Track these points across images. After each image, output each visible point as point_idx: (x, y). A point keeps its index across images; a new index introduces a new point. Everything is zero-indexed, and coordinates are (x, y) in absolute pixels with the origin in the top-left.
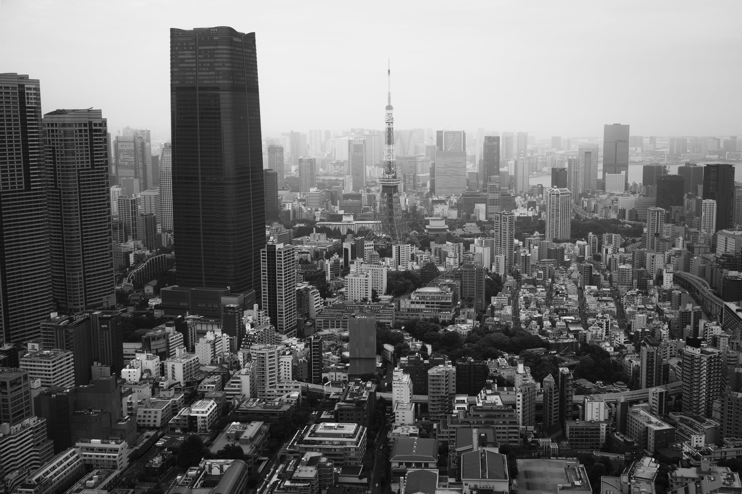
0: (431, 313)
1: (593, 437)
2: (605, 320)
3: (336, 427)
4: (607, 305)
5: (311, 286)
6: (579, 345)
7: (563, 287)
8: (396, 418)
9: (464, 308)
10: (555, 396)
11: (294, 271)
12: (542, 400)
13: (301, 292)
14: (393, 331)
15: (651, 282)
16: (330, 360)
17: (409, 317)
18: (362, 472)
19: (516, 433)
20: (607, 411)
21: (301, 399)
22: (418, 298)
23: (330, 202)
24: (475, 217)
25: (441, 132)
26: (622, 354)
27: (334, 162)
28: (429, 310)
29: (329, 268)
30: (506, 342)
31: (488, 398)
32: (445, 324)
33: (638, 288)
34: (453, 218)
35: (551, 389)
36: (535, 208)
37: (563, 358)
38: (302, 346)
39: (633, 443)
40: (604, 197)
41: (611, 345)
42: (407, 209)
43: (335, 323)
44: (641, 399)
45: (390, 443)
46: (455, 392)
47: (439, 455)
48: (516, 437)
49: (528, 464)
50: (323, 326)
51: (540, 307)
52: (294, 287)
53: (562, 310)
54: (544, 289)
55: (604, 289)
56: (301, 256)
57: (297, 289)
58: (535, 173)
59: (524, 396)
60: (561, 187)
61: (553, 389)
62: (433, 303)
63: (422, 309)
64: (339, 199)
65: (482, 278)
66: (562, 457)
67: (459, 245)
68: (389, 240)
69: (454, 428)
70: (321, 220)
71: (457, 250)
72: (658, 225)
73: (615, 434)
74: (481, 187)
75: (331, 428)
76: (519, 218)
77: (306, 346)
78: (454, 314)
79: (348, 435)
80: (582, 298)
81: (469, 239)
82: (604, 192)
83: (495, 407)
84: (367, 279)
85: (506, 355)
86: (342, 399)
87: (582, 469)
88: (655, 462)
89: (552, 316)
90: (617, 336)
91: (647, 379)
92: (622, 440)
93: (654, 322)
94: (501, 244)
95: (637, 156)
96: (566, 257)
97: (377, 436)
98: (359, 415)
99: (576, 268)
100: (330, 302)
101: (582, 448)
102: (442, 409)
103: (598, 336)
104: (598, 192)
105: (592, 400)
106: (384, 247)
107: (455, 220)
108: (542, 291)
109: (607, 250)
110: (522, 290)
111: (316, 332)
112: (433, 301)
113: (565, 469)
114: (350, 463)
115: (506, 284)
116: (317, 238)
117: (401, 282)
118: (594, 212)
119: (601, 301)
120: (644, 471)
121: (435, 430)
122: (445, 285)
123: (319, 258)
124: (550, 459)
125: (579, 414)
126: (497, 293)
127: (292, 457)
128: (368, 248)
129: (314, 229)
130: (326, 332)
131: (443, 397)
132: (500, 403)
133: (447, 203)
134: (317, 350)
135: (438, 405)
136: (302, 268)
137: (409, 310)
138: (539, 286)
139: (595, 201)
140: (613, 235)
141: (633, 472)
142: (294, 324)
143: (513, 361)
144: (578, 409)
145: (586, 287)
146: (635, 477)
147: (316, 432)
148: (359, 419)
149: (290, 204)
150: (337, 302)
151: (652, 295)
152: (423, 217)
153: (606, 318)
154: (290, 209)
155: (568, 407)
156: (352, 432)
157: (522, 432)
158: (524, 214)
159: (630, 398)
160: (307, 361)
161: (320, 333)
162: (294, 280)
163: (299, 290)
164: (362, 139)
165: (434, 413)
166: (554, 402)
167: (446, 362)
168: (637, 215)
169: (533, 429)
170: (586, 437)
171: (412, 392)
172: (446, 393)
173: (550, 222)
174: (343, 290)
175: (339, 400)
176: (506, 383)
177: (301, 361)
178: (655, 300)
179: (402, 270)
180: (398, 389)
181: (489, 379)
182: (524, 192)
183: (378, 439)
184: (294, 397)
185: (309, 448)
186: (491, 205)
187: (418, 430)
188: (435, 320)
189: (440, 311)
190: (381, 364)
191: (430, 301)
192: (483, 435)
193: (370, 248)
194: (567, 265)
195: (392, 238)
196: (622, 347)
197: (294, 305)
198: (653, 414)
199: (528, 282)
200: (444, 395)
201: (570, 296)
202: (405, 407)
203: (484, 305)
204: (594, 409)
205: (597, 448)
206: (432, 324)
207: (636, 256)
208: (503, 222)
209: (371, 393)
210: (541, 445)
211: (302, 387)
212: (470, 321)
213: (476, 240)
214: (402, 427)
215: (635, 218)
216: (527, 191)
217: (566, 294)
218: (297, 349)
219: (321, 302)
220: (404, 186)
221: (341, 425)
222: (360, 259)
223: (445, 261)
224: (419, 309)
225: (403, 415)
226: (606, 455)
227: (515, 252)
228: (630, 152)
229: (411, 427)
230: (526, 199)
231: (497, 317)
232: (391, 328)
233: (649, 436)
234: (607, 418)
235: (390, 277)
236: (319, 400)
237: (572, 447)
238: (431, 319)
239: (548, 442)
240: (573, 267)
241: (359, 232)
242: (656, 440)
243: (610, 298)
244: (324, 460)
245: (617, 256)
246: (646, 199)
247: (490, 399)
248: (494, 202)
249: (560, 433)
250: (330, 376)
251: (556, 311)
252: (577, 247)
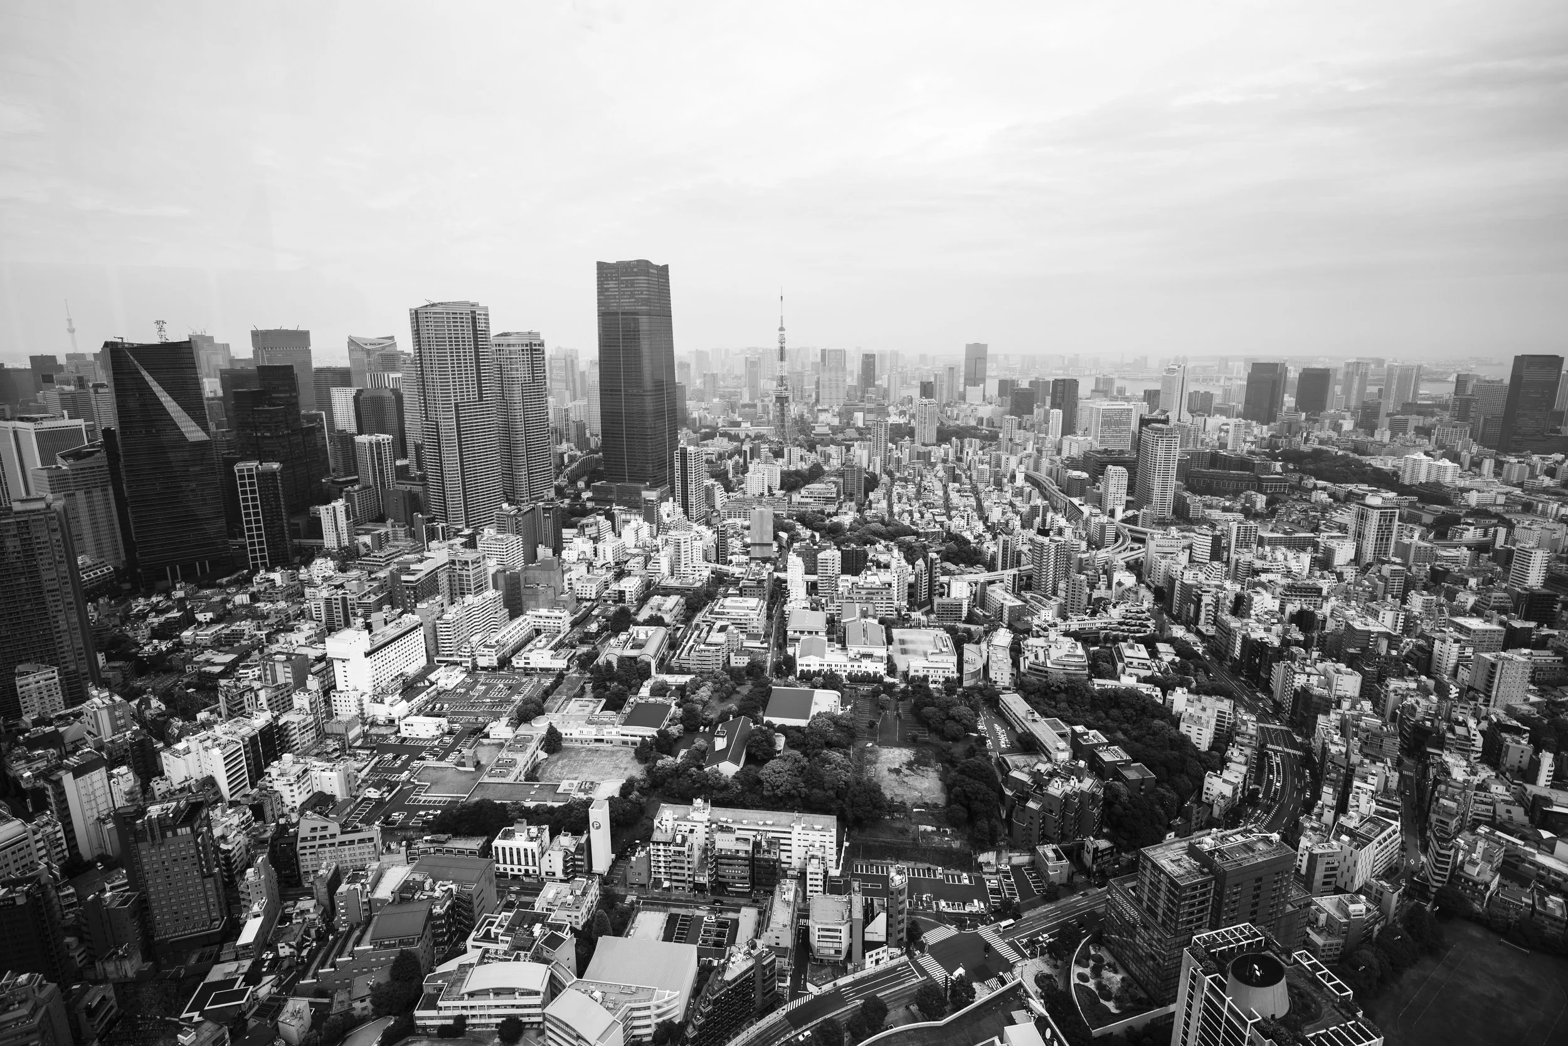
0: (818, 506)
1: (957, 611)
2: (965, 513)
3: (741, 601)
4: (967, 500)
5: (716, 483)
6: (944, 534)
7: (930, 485)
8: (790, 594)
9: (846, 502)
10: (924, 577)
11: (702, 470)
12: (914, 580)
13: (708, 488)
14: (786, 521)
15: (1006, 480)
16: (734, 545)
17: (799, 510)
18: (763, 639)
19: (892, 607)
20: (969, 589)
21: (710, 577)
22: (807, 493)
23: (730, 411)
24: (854, 424)
25: (825, 350)
26: (981, 541)
27: (733, 376)
28: (816, 503)
29: (731, 467)
30: (882, 531)
32: (829, 515)
33: (994, 485)
34: (836, 425)
35: (921, 571)
36: (905, 416)
37: (931, 545)
38: (710, 533)
39: (991, 616)
40: (965, 406)
41: (972, 533)
42: (796, 417)
43: (737, 514)
44: (998, 580)
46: (840, 573)
47: (827, 625)
48: (892, 611)
49: (902, 633)
50: (727, 517)
51: (910, 502)
52: (702, 483)
53: (930, 504)
54: (914, 486)
55: (965, 486)
56: (707, 457)
57: (705, 484)
58: (905, 386)
59: (898, 576)
60: (928, 398)
61: (923, 571)
62: (820, 497)
63: (810, 503)
64: (738, 408)
65: (861, 476)
66: (930, 628)
67: (841, 448)
68: (781, 443)
69: (840, 603)
70: (723, 427)
71: (840, 453)
72: (1011, 431)
73: (975, 609)
74: (859, 397)
75: (737, 602)
76: (892, 425)
77: (713, 533)
78: (838, 507)
79: (751, 608)
80: (946, 492)
81: (849, 443)
82: (965, 403)
83: (874, 586)
84: (763, 476)
85: (882, 542)
86: (745, 578)
87: (948, 638)
88: (1009, 632)
89: (921, 509)
90: (976, 527)
91: (1002, 563)
92: (982, 614)
93: (1008, 515)
94: (877, 448)
95: (994, 371)
96: (932, 458)
97: (776, 609)
98: (760, 591)
99: (942, 468)
100: (733, 496)
101: (947, 620)
102: (829, 587)
103: (960, 526)
104: (960, 403)
105: (956, 580)
106: (777, 449)
108: (913, 488)
109: (968, 453)
110: (895, 487)
111: (721, 522)
113: (933, 637)
114: (753, 631)
115: (882, 481)
116: (720, 442)
117: (792, 480)
118: (956, 420)
119: (962, 496)
120: (1000, 640)
121: (824, 604)
122: (830, 482)
123: (722, 458)
124: (920, 629)
125: (945, 592)
126: (874, 489)
127: (705, 626)
129: (718, 434)
130: (730, 521)
132: (878, 583)
133: (831, 411)
134: (723, 537)
135: (826, 583)
136: (709, 467)
137: (799, 503)
138: (909, 484)
139: (958, 410)
140: (973, 440)
141: (990, 641)
142: (703, 515)
143: (889, 548)
144: (944, 588)
145: (950, 484)
146: (992, 645)
147: (724, 605)
148: (761, 595)
149: (697, 413)
150: (738, 496)
151: (1007, 492)
152: (810, 423)
153: (966, 511)
154: (697, 416)
155: (936, 586)
156: (754, 605)
157: (897, 607)
158: (897, 421)
159: (988, 579)
160: (715, 546)
161: (725, 522)
162: (702, 478)
163: (706, 486)
164: (757, 356)
165: (822, 590)
166: (924, 582)
167: (832, 548)
168: (993, 423)
169: (906, 605)
170: (951, 611)
171: (804, 573)
172: (833, 574)
173: (918, 428)
174: (744, 486)
175: (743, 578)
176: (883, 566)
177: (710, 546)
178: (1008, 495)
179: (793, 470)
180: (792, 570)
181: (869, 562)
182: (896, 402)
183: (776, 612)
184: (705, 576)
185: (719, 618)
186: (868, 413)
187: (809, 604)
188: (822, 512)
189: (825, 504)
190: (777, 549)
191: (817, 496)
192: (864, 609)
193: (765, 450)
194: (933, 465)
195: (783, 442)
196: (980, 535)
197: (702, 498)
198: (1008, 593)
199: (900, 479)
200: (831, 575)
201: (936, 492)
202: (798, 585)
203: (863, 500)
204: (958, 588)
205: (960, 620)
206: (819, 516)
207: (992, 458)
208: (878, 428)
209: (769, 574)
210: (913, 618)
211: (712, 568)
212: (851, 513)
213: (855, 444)
214: (796, 602)
215: (991, 425)
216: (899, 401)
217: (933, 491)
218: (706, 536)
219: (725, 496)
220: (794, 397)
221: (745, 599)
222: (757, 460)
223: (829, 461)
224: (808, 503)
225: (797, 591)
226: (968, 626)
227: (889, 454)
228: (987, 368)
229: (803, 602)
230: (898, 408)
231: (874, 510)
232: (785, 519)
233: (1004, 611)
234: (969, 596)
235: (783, 475)
236: (726, 578)
237: (939, 620)
238: (818, 511)
239: (919, 615)
240: (939, 467)
241: (755, 436)
242: (1010, 614)
243: (970, 494)
244: (731, 628)
245: (976, 458)
246: (1002, 409)
247: (870, 579)
248: (870, 411)
249: (929, 607)
250: (734, 558)
251: (925, 505)
252: (942, 450)
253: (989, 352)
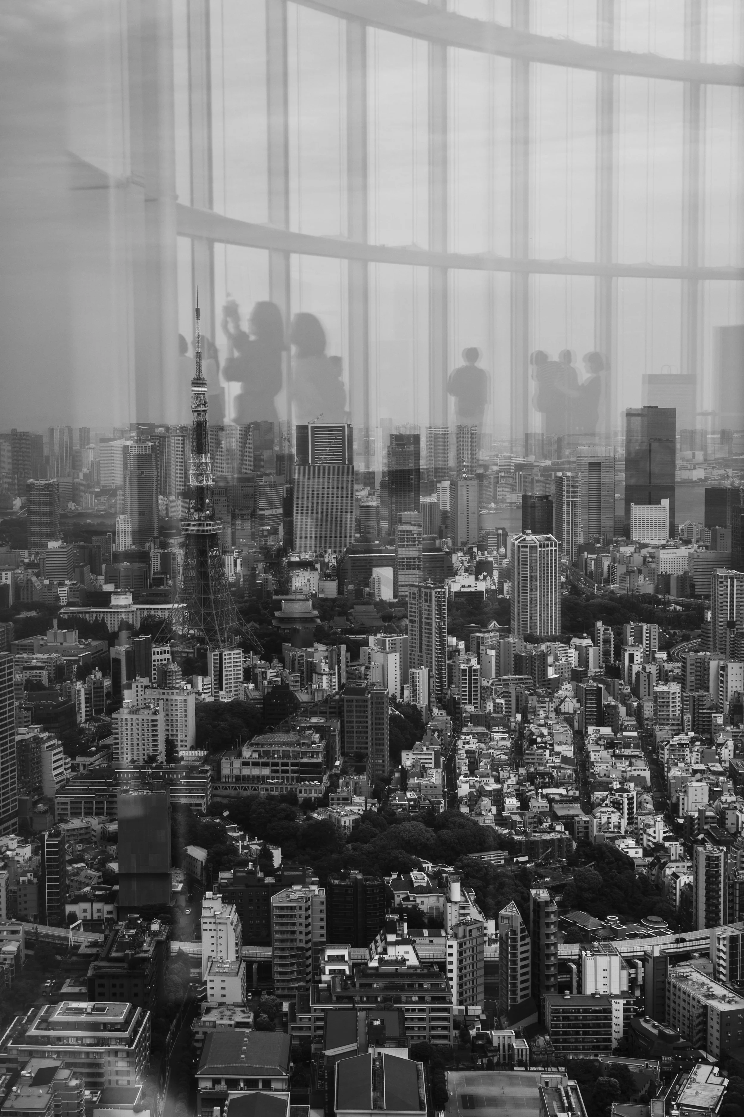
0: (281, 784)
1: (598, 1026)
2: (625, 795)
3: (89, 1011)
4: (631, 765)
5: (47, 734)
6: (574, 845)
7: (545, 731)
8: (209, 992)
9: (346, 773)
10: (521, 946)
11: (11, 704)
12: (497, 954)
13: (26, 746)
14: (204, 820)
15: (719, 718)
16: (82, 879)
17: (238, 794)
18: (141, 1099)
19: (445, 1019)
20: (625, 973)
21: (22, 955)
22: (256, 755)
23: (87, 569)
24: (372, 595)
25: (305, 427)
26: (659, 861)
27: (97, 490)
28: (278, 778)
29: (83, 697)
30: (428, 839)
31: (390, 950)
32: (309, 806)
33: (693, 730)
34: (329, 597)
35: (514, 932)
36: (491, 574)
37: (541, 871)
38: (27, 851)
39: (676, 1037)
40: (627, 550)
41: (639, 843)
42: (238, 580)
43: (94, 806)
44: (696, 951)
45: (197, 1041)
46: (324, 939)
47: (292, 1064)
48: (444, 1028)
49: (469, 1081)
50: (69, 812)
51: (498, 771)
52: (12, 735)
53: (543, 775)
54: (506, 735)
55: (625, 734)
56: (28, 675)
57: (18, 738)
58: (493, 505)
59: (460, 945)
60: (540, 534)
61: (519, 931)
62: (286, 764)
63: (263, 777)
64: (106, 561)
65: (383, 713)
66: (536, 1066)
67: (339, 649)
68: (201, 640)
69: (323, 1010)
70: (70, 604)
71: (335, 660)
72: (732, 606)
73: (641, 1020)
74: (384, 534)
75: (79, 1011)
76: (458, 594)
77: (35, 852)
78: (328, 785)
79: (113, 1024)
80: (581, 749)
81: (359, 637)
82: (629, 541)
83: (402, 969)
84: (155, 718)
85: (428, 866)
86: (103, 955)
87: (574, 1089)
88: (720, 1074)
89: (521, 788)
90: (649, 826)
91: (707, 911)
92: (655, 1032)
93: (723, 798)
94: (420, 647)
95: (695, 468)
96: (550, 671)
97: (172, 1027)
98: (136, 985)
99: (571, 693)
100: (84, 765)
101: (576, 1048)
102: (299, 972)
103: (611, 826)
104: (617, 542)
105: (597, 952)
106: (191, 655)
107: (333, 600)
108: (503, 739)
109: (632, 657)
110: (463, 737)
111: (55, 824)
112: (285, 760)
113: (540, 1089)
114: (117, 1081)
115: (431, 725)
116: (60, 639)
117: (223, 724)
118: (608, 581)
119: (619, 757)
120: (697, 1093)
121: (286, 1014)
122: (309, 728)
123: (64, 677)
124: (513, 1070)
125: (571, 982)
126: (414, 744)
127: (4, 1071)
128: (160, 657)
129: (55, 622)
130: (76, 823)
131: (301, 949)
132: (413, 961)
133: (318, 566)
134: (55, 860)
135: (292, 964)
136: (30, 698)
137: (238, 778)
138: (496, 729)
139: (610, 559)
140: (645, 627)
141: (675, 1095)
142: (13, 808)
143: (442, 878)
144: (570, 971)
145: (590, 729)
146: (678, 1105)
147: (51, 1019)
148: (136, 995)
149: (9, 574)
150: (97, 763)
151: (722, 745)
152: (269, 594)
153: (627, 791)
154: (9, 582)
155: (548, 967)
156: (121, 1018)
157: (458, 1019)
158: (470, 586)
159: (673, 948)
160: (35, 881)
161: (64, 826)
162: (11, 723)
163: (22, 741)
164: (150, 444)
165: (283, 981)
166: (520, 957)
167: (308, 880)
168: (693, 587)
169: (480, 1012)
170: (585, 1026)
171: (240, 941)
172: (307, 942)
173: (519, 602)
174: (109, 741)
175: (96, 957)
176: (426, 921)
177: (23, 881)
178: (726, 753)
179: (226, 700)
180: (213, 933)
181: (392, 913)
182: (470, 543)
183: (174, 1034)
184: (9, 953)
185: (37, 1052)
186: (403, 569)
187: (252, 1015)
188: (291, 798)
189: (300, 780)
190: (181, 885)
191: (280, 761)
192: (377, 1023)
193: (163, 656)
194: (554, 686)
195: (206, 638)
196: (659, 847)
197: (12, 771)
198: (717, 980)
199: (475, 720)
200: (303, 945)
201: (557, 748)
202: (226, 970)
203: (387, 768)
204: (600, 971)
205: (607, 1048)
206: (284, 805)
207: (688, 667)
208: (424, 603)
209: (159, 943)
210: (495, 1043)
211: (26, 932)
212: (358, 800)
213: (371, 639)
214: (221, 1009)
215: (688, 591)
216: (476, 541)
217: (550, 745)
218: (17, 858)
219: (65, 764)
220: (233, 534)
221: (100, 1005)
222: (142, 680)
223: (311, 681)
224: (258, 777)
225: (223, 985)
226: (622, 1061)
227: (450, 662)
228: (678, 462)
229: (238, 1009)
230: (473, 556)
231: (413, 790)
232: (203, 815)
233: (710, 1023)
234: (625, 988)
235: (202, 714)
236: (59, 958)
237: (556, 1047)
238: (282, 796)
239: (510, 1037)
240: (566, 689)
241: (142, 625)
242: (722, 1031)
243: (637, 752)
244: (64, 1074)
245: (652, 669)
246: (711, 554)
247: (394, 952)
248: (408, 565)
249: (532, 1019)
250: (80, 909)
251: (531, 778)
252: (572, 652)
253: (681, 423)
